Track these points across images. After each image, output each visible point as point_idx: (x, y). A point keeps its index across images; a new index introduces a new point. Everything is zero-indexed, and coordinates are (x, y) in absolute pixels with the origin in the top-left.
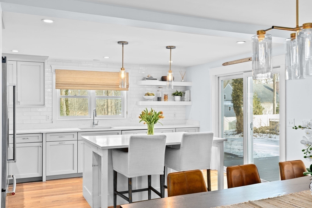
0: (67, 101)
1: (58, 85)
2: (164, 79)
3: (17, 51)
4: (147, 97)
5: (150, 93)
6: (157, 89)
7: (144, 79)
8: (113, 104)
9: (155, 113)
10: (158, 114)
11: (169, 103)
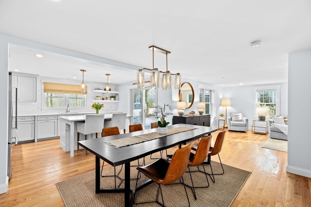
0: (51, 101)
1: (45, 91)
2: (105, 90)
3: (18, 71)
4: (97, 98)
5: (98, 96)
6: (102, 94)
7: (95, 89)
8: (80, 103)
9: (100, 105)
10: (101, 105)
11: (108, 101)
